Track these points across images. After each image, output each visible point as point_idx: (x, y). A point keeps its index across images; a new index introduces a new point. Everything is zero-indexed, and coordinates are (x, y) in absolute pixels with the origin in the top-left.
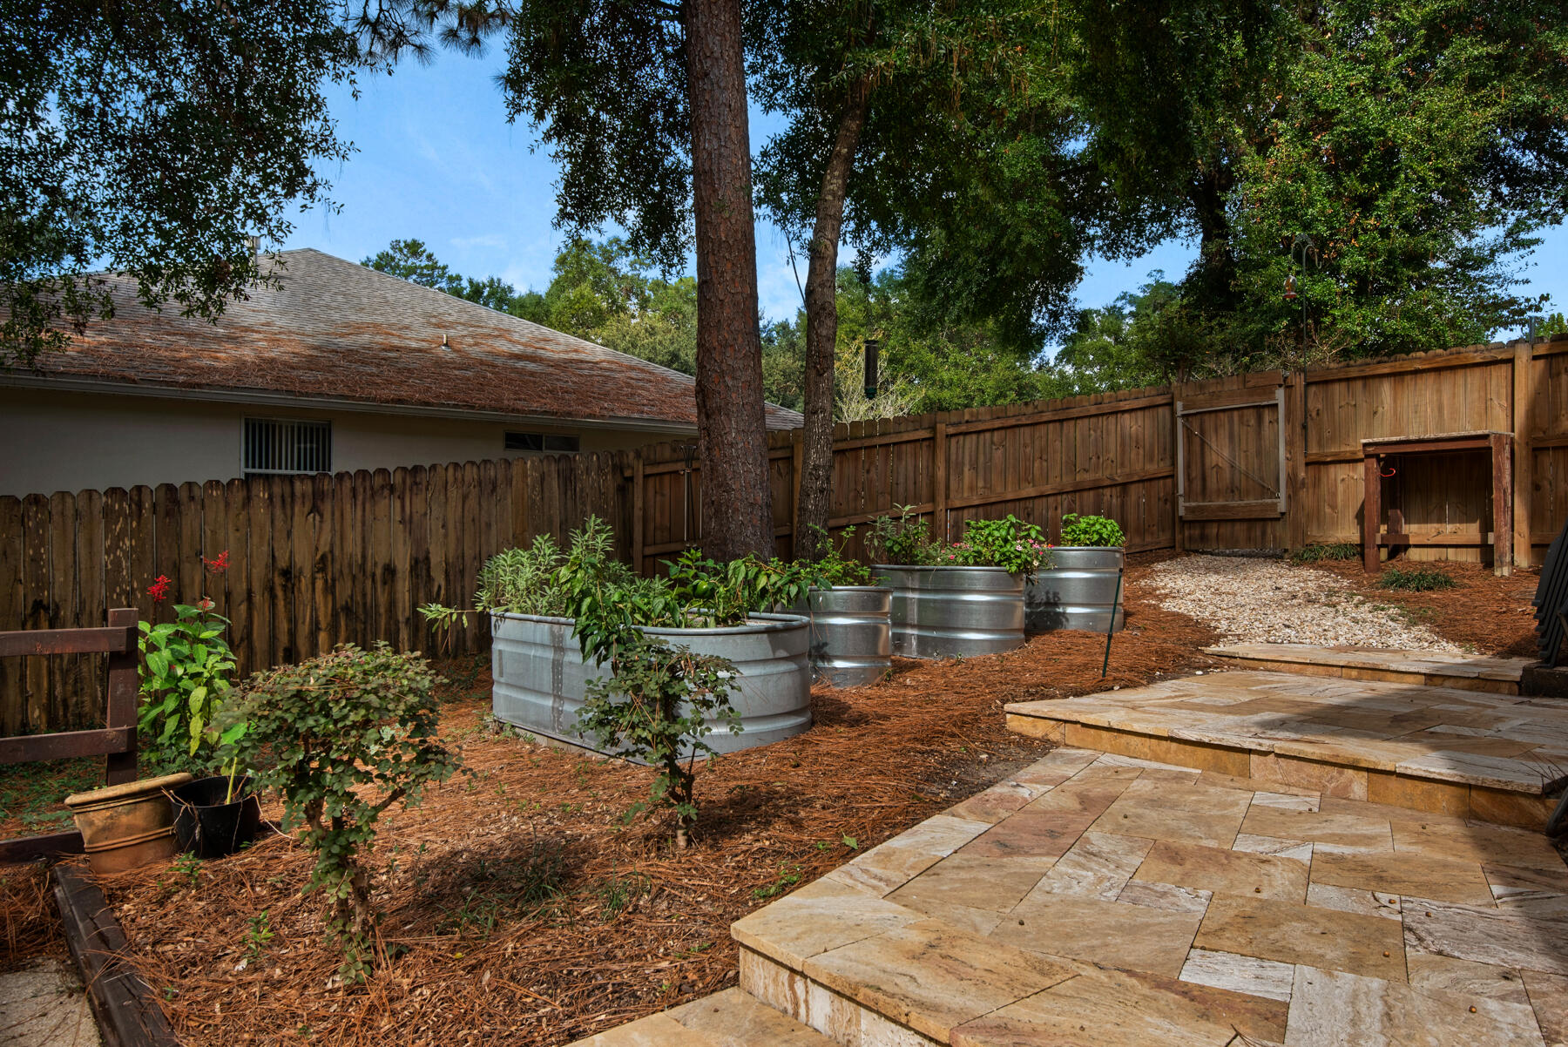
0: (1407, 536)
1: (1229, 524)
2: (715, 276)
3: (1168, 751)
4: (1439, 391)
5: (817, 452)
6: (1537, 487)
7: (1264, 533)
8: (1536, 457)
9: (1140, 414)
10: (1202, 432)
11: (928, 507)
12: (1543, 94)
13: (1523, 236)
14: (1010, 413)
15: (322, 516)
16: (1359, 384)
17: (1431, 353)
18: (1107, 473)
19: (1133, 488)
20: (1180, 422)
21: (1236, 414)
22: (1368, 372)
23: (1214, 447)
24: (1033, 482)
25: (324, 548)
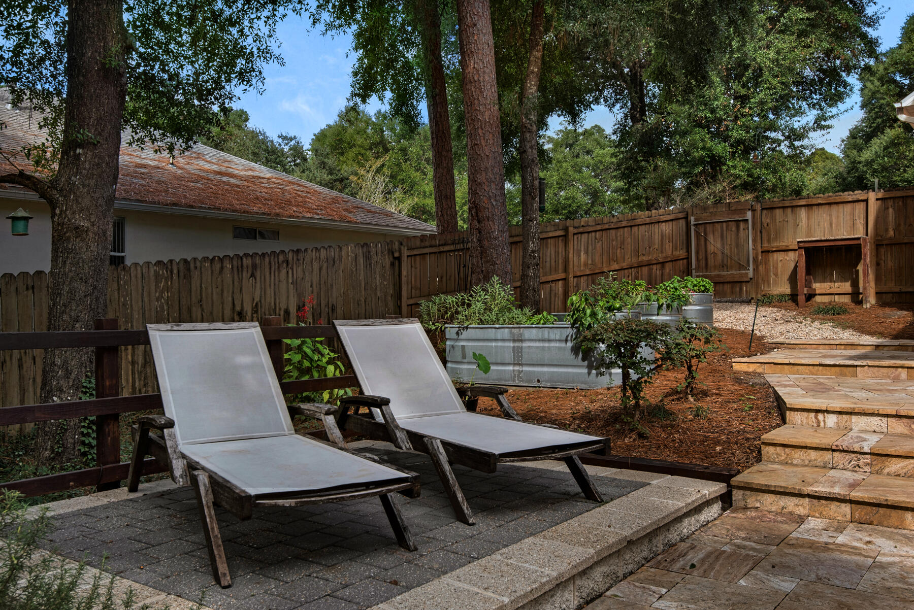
0: (815, 290)
1: (721, 285)
2: (483, 142)
3: (818, 370)
4: (830, 215)
5: (533, 243)
6: (878, 264)
7: (741, 289)
8: (877, 249)
9: (670, 223)
10: (706, 234)
11: (562, 276)
12: (831, 43)
13: (823, 123)
14: (605, 222)
15: (256, 279)
16: (789, 210)
17: (826, 195)
18: (655, 256)
19: (667, 264)
20: (693, 228)
21: (724, 224)
22: (795, 203)
23: (712, 242)
24: (617, 261)
25: (257, 299)
